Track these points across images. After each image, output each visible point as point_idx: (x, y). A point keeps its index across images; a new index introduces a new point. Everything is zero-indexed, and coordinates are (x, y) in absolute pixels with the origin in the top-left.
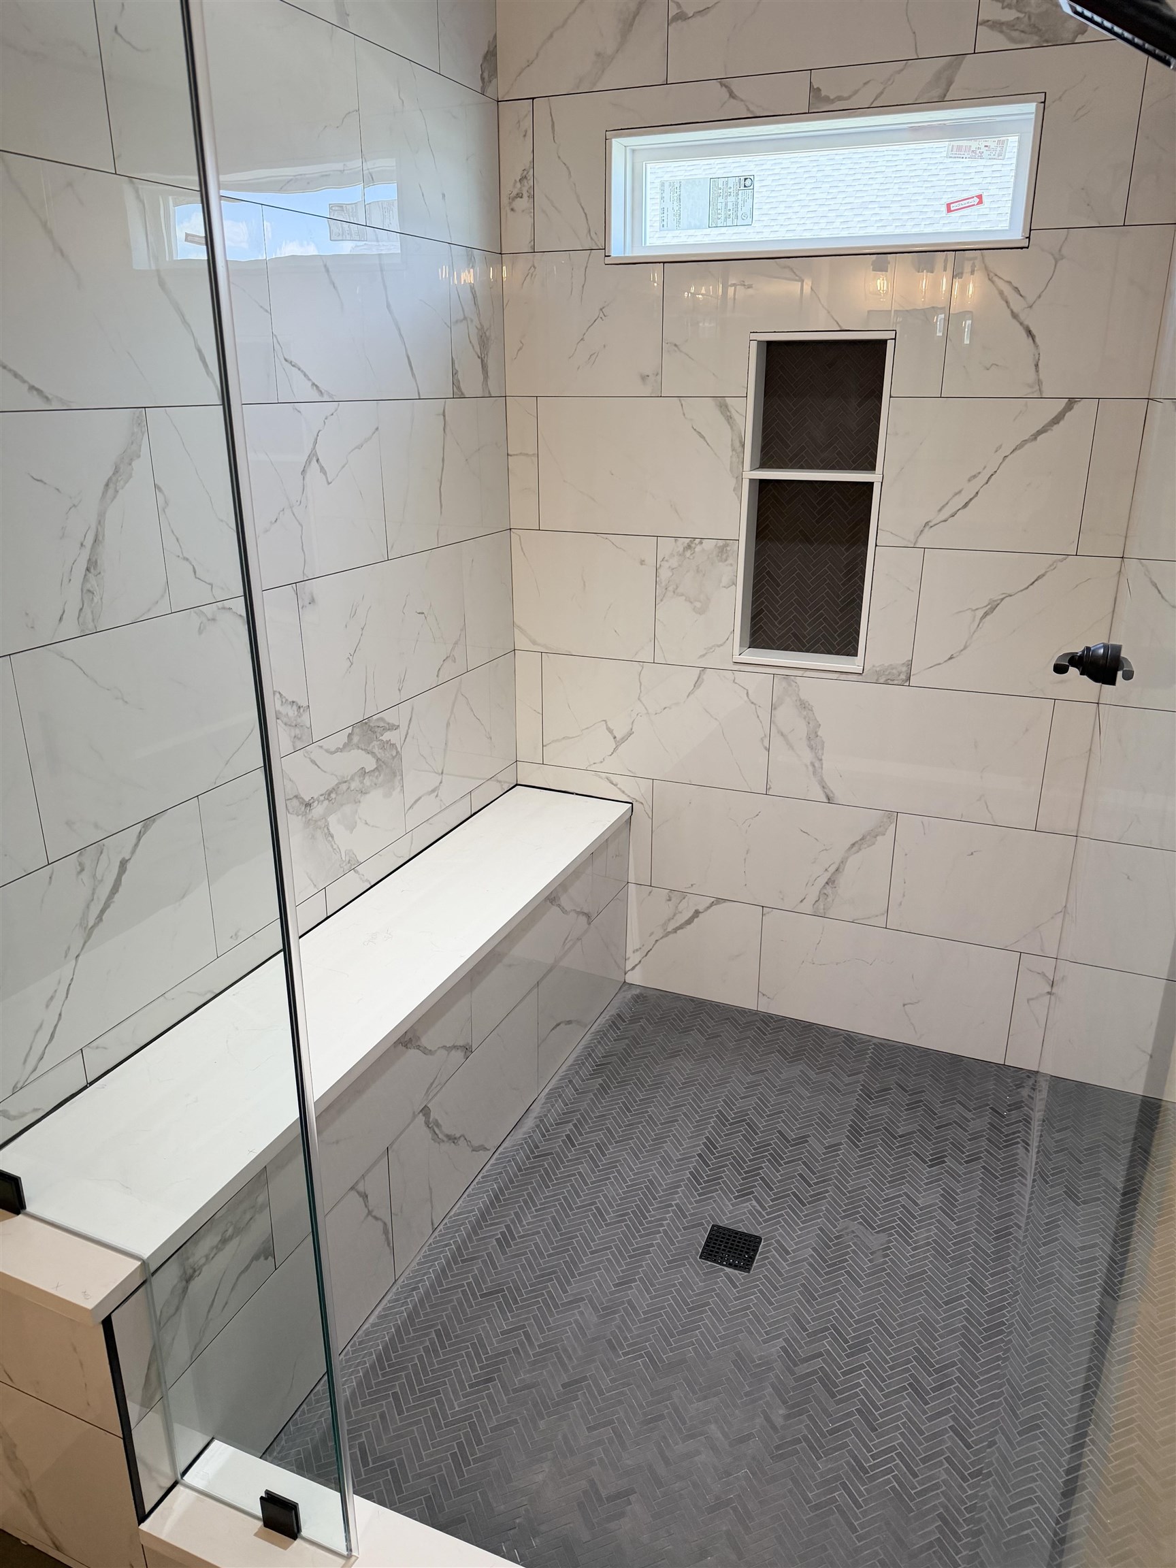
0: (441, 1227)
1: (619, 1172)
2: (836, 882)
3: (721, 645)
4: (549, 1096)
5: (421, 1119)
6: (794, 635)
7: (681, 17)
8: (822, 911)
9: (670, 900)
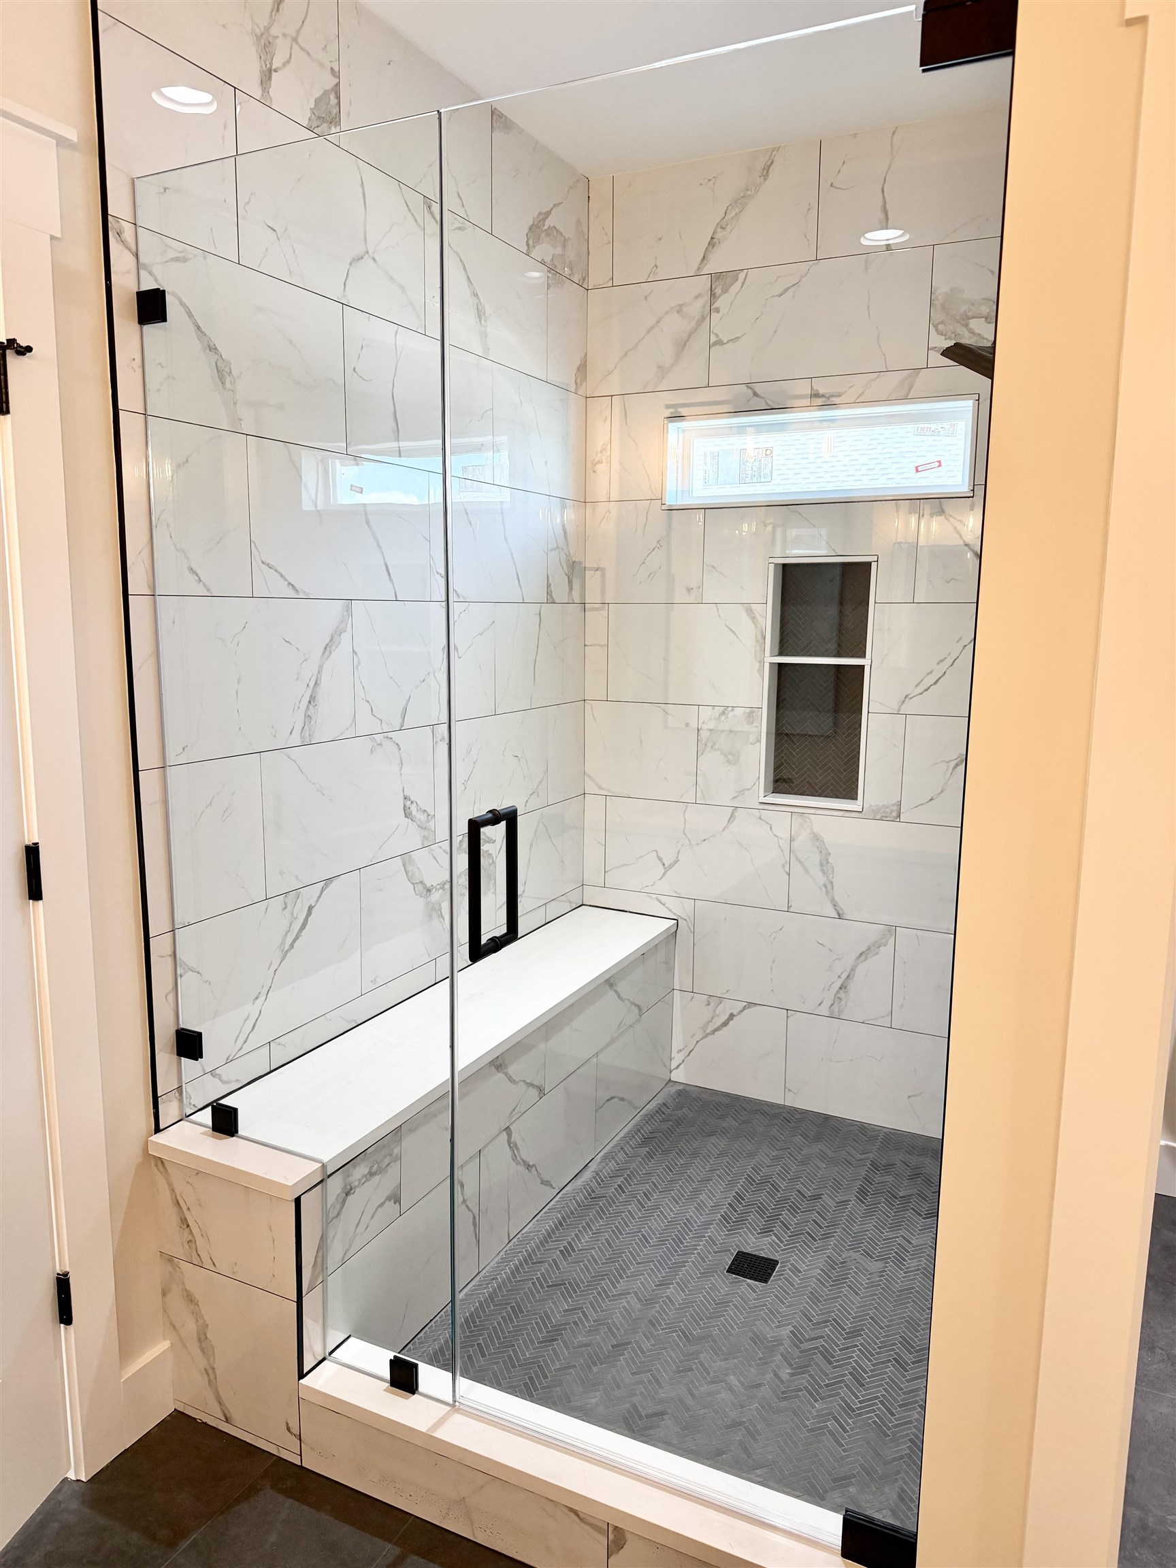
0: (515, 1240)
1: (661, 1212)
2: (848, 987)
3: (749, 789)
4: (604, 1158)
5: (504, 1136)
6: (808, 783)
7: (719, 343)
8: (837, 1013)
9: (709, 1005)
